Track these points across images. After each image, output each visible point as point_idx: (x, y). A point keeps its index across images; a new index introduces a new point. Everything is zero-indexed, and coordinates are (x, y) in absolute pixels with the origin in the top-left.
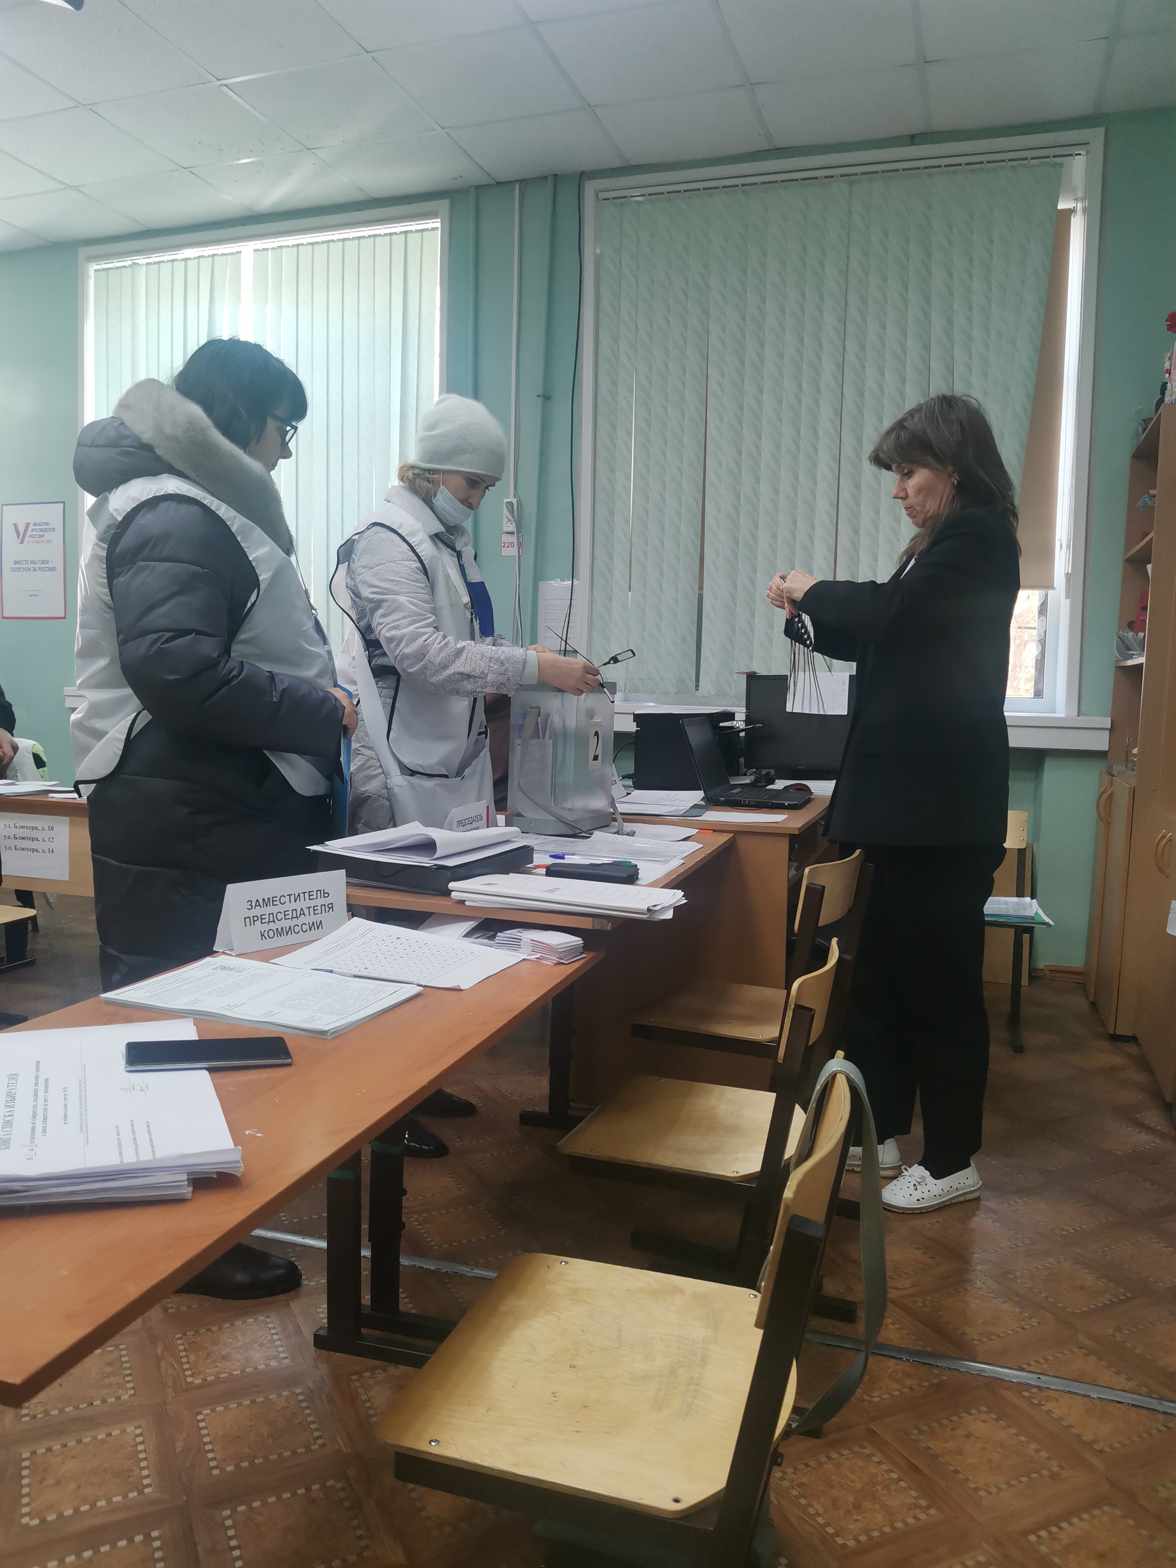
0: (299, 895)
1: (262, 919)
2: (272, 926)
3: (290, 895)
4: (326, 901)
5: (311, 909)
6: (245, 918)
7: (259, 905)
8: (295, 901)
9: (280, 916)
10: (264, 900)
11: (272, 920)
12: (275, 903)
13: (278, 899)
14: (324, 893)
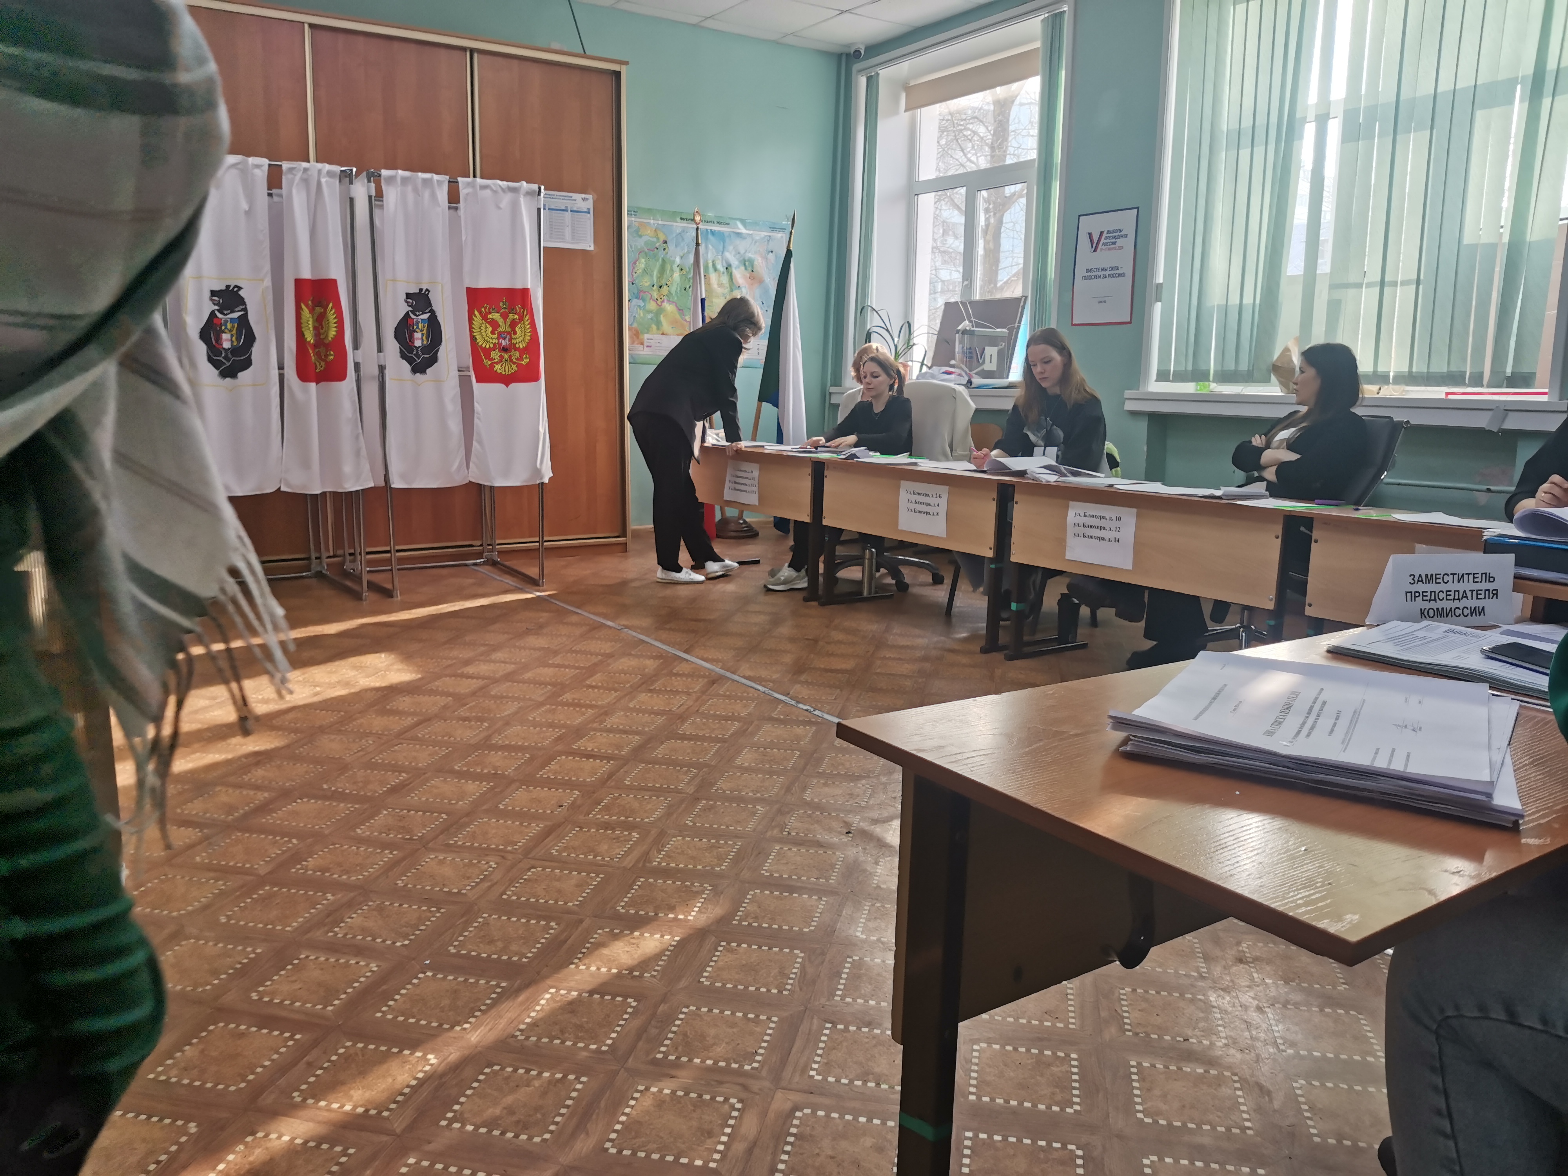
0: (1463, 575)
1: (1423, 596)
2: (1433, 605)
3: (1453, 574)
4: (1491, 586)
5: (1475, 593)
6: (1407, 593)
7: (1422, 581)
8: (1459, 581)
9: (1442, 595)
10: (1427, 575)
11: (1433, 598)
12: (1438, 581)
13: (1441, 577)
14: (1490, 577)
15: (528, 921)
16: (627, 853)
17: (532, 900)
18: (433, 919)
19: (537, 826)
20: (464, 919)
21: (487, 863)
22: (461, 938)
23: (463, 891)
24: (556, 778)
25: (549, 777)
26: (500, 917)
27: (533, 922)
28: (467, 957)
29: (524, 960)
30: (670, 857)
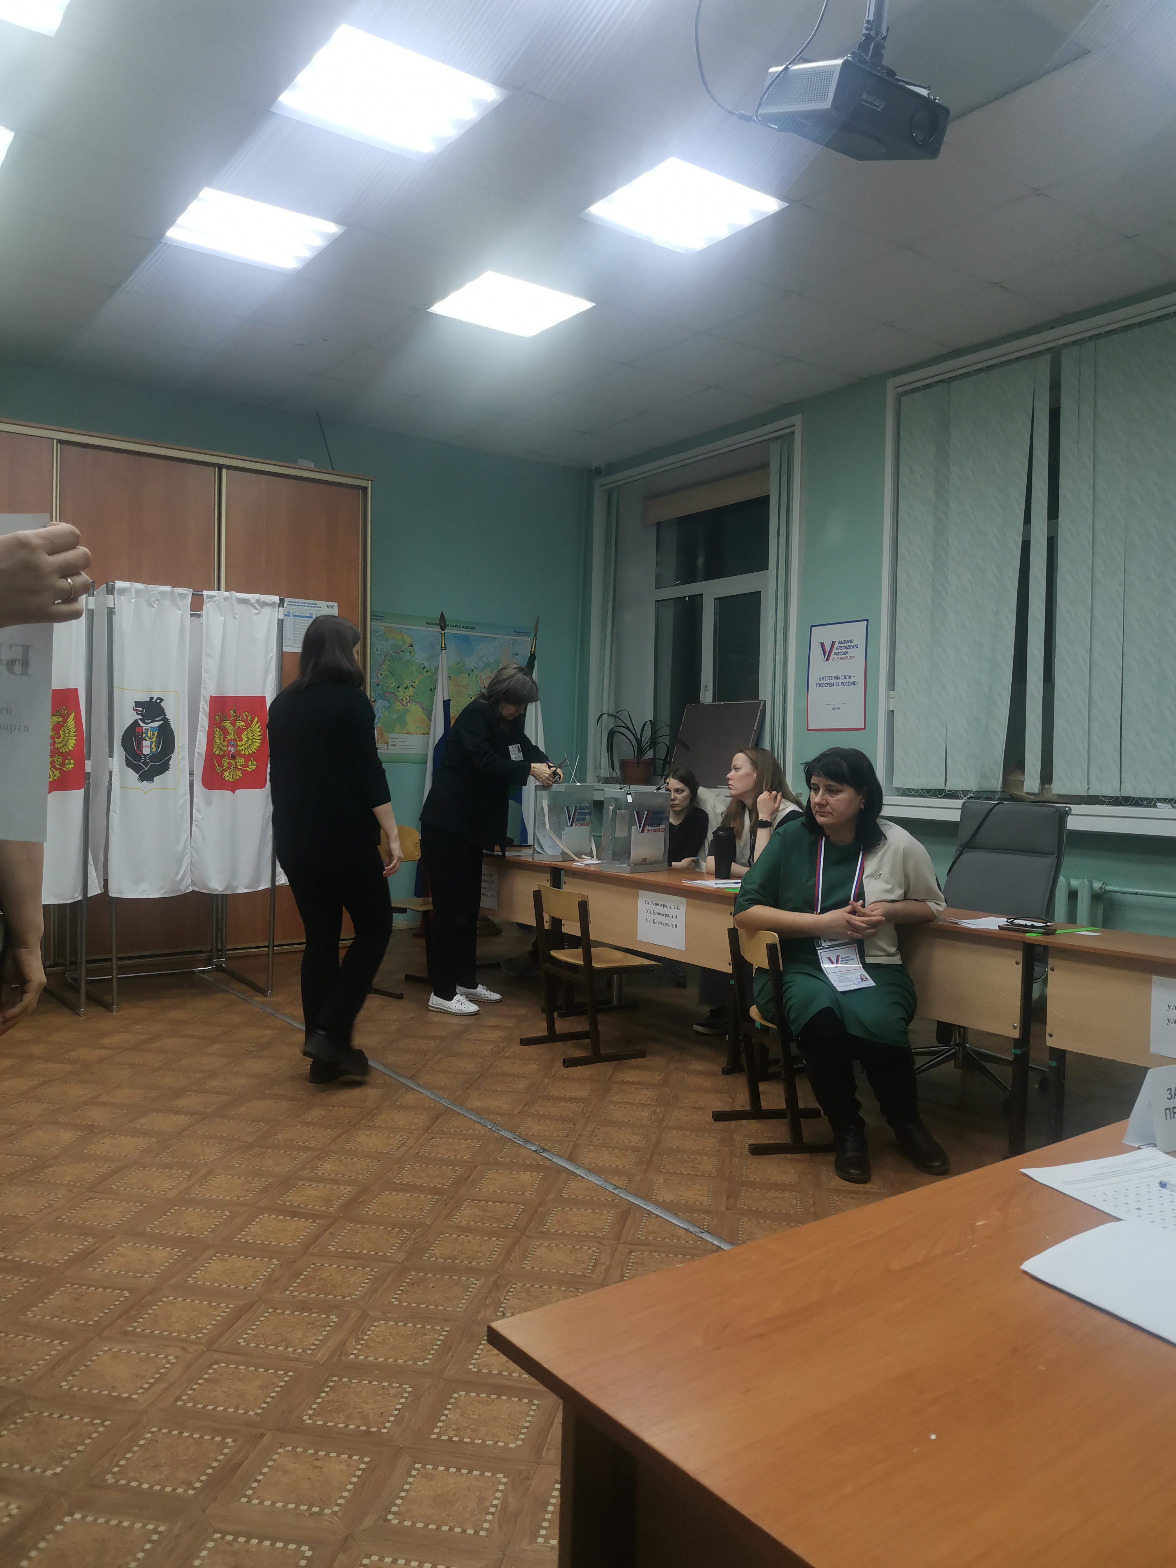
15: (202, 1437)
16: (323, 1342)
17: (210, 1407)
18: (94, 1435)
19: (227, 1306)
20: (129, 1435)
21: (166, 1357)
22: (122, 1462)
23: (134, 1396)
24: (255, 1242)
25: (247, 1241)
26: (170, 1432)
27: (207, 1437)
28: (127, 1488)
29: (191, 1492)
30: (369, 1347)
